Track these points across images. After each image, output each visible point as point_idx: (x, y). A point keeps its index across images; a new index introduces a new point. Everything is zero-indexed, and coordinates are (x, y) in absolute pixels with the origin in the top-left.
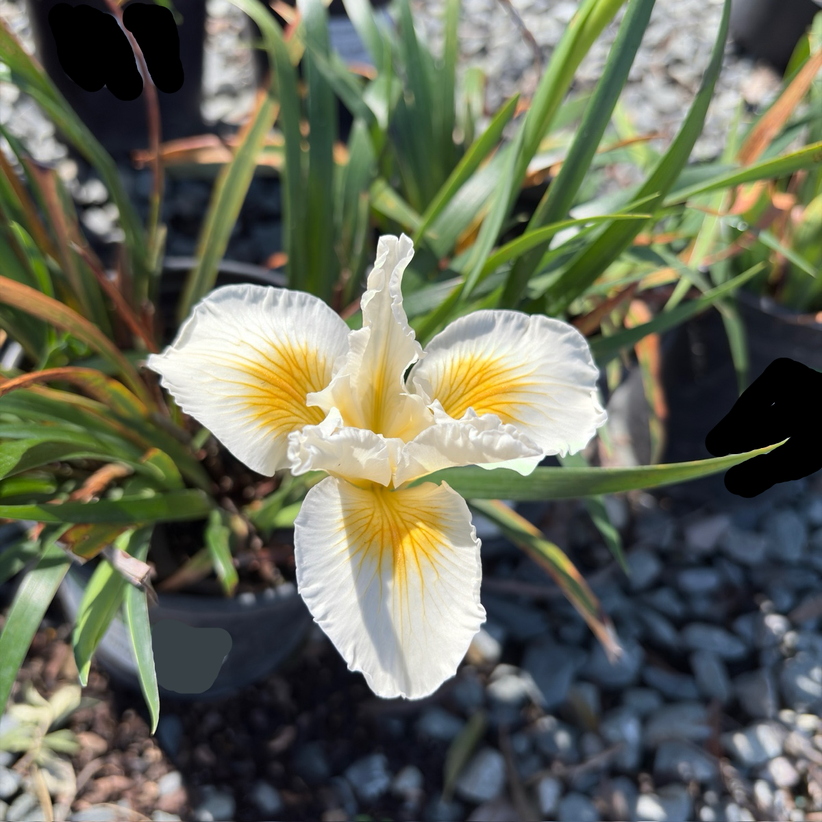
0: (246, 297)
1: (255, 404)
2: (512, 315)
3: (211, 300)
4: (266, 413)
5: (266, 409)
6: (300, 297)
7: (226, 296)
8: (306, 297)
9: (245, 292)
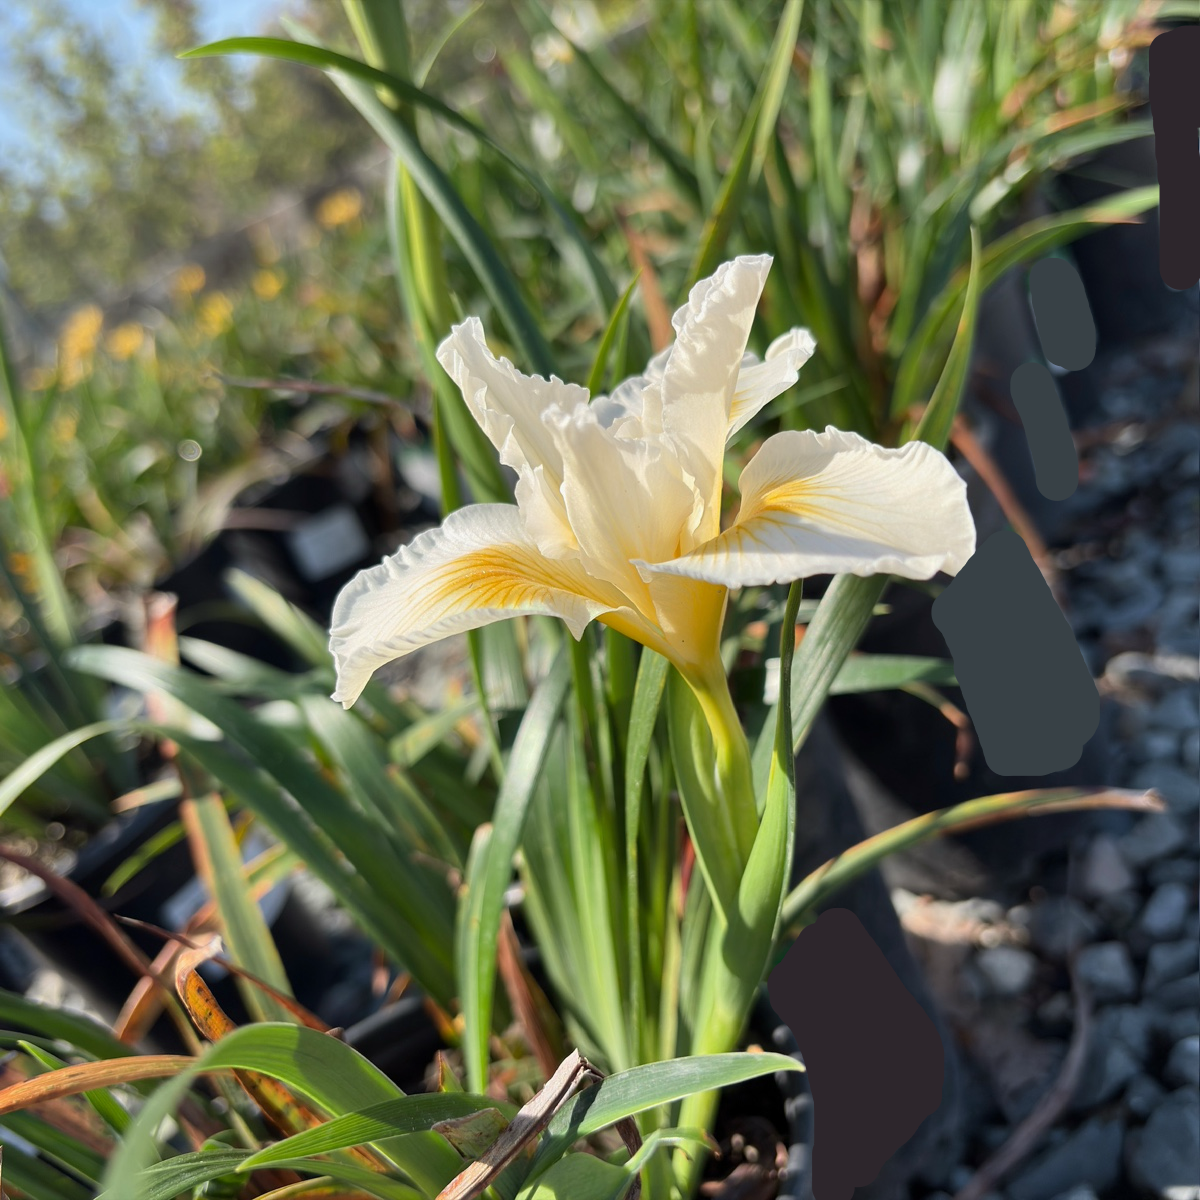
0: (370, 585)
1: (487, 601)
2: (627, 387)
3: (337, 626)
4: (506, 597)
5: (503, 593)
6: (421, 538)
7: (351, 601)
8: (427, 535)
9: (364, 583)
